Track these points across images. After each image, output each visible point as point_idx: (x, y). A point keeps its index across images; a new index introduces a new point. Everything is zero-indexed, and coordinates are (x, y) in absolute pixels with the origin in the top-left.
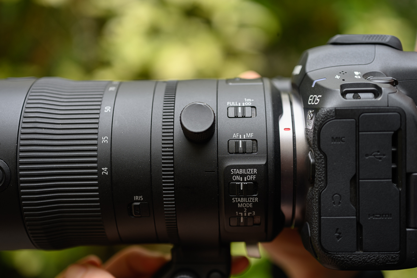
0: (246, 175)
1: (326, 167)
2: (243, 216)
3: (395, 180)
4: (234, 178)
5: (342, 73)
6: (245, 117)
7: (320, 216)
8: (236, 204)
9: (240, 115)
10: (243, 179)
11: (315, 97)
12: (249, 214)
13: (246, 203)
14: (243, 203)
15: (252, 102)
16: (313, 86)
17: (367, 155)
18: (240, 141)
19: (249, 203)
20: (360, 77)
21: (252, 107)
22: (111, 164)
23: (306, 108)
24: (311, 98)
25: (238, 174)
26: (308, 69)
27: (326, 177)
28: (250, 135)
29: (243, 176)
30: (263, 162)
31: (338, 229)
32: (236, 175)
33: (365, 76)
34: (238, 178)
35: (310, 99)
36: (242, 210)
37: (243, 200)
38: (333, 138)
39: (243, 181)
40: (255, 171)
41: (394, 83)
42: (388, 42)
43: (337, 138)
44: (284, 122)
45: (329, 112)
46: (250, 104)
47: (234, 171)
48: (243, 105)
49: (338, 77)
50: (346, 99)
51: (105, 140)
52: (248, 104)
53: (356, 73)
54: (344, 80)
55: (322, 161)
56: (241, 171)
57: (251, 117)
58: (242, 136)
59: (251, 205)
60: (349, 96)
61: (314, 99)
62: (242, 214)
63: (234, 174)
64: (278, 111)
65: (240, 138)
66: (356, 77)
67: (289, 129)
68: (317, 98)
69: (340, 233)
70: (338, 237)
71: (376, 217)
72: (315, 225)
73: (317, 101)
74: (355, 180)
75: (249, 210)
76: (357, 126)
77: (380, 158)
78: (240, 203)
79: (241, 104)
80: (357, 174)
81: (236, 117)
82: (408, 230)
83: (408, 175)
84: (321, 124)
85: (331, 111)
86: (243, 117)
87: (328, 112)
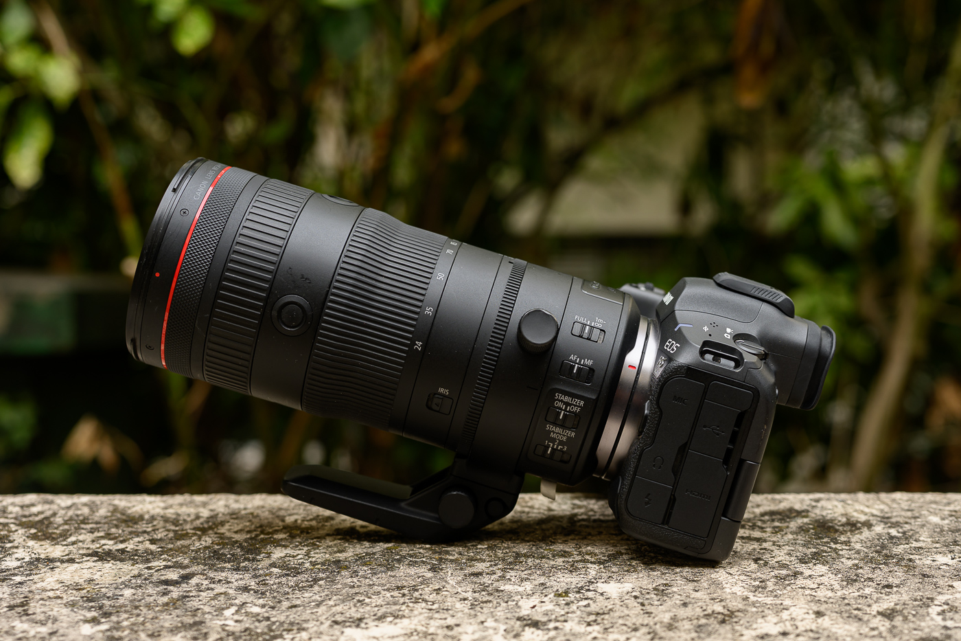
0: (570, 405)
1: (658, 424)
2: (553, 448)
3: (726, 461)
4: (557, 404)
5: (713, 325)
6: (590, 339)
7: (635, 474)
8: (549, 432)
9: (585, 335)
10: (566, 408)
11: (673, 344)
12: (560, 447)
13: (560, 434)
14: (557, 433)
15: (603, 324)
16: (676, 330)
17: (705, 427)
18: (577, 365)
19: (564, 436)
20: (729, 338)
21: (601, 330)
22: (428, 340)
23: (661, 351)
24: (670, 342)
25: (562, 401)
26: (677, 307)
27: (655, 434)
28: (589, 362)
29: (567, 404)
30: (594, 397)
31: (649, 494)
32: (559, 401)
33: (737, 337)
34: (560, 404)
35: (667, 343)
36: (553, 440)
37: (558, 430)
38: (675, 396)
39: (565, 410)
40: (582, 403)
41: (763, 357)
42: (778, 303)
43: (679, 398)
44: (632, 358)
45: (681, 367)
46: (600, 327)
47: (558, 396)
48: (593, 325)
49: (706, 329)
50: (704, 359)
51: (429, 311)
52: (598, 325)
53: (729, 330)
54: (710, 335)
55: (656, 417)
56: (567, 399)
57: (597, 342)
58: (580, 361)
59: (564, 439)
60: (709, 357)
61: (672, 345)
62: (552, 444)
63: (557, 400)
64: (629, 343)
65: (578, 362)
66: (725, 335)
67: (635, 368)
68: (676, 345)
69: (650, 500)
70: (647, 503)
71: (694, 494)
72: (627, 482)
73: (673, 350)
74: (683, 449)
75: (561, 443)
76: (705, 393)
77: (718, 434)
78: (554, 433)
79: (591, 323)
80: (689, 443)
81: (580, 336)
82: (723, 518)
83: (742, 462)
84: (668, 377)
85: (683, 367)
86: (587, 339)
87: (679, 366)
